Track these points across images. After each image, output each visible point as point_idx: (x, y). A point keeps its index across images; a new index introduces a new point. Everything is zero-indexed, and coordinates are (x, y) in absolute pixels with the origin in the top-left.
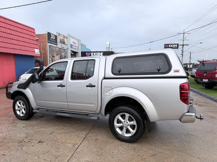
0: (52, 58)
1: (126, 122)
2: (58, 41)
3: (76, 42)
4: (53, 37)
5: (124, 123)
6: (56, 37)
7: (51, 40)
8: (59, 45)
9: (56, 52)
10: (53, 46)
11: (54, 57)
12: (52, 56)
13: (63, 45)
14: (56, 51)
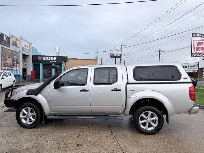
0: (4, 61)
1: (149, 119)
2: (11, 43)
3: (28, 45)
4: (6, 39)
5: (147, 119)
6: (9, 38)
7: (4, 41)
8: (12, 48)
9: (8, 55)
10: (5, 48)
11: (6, 60)
12: (4, 59)
13: (16, 48)
14: (8, 53)
